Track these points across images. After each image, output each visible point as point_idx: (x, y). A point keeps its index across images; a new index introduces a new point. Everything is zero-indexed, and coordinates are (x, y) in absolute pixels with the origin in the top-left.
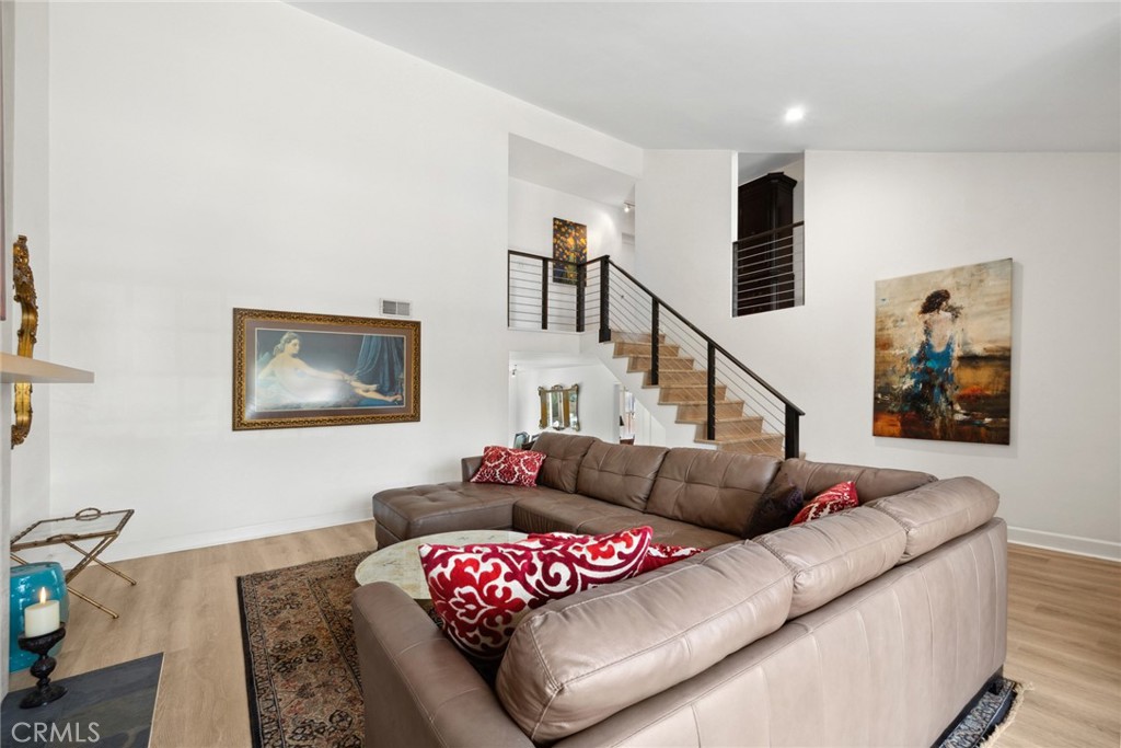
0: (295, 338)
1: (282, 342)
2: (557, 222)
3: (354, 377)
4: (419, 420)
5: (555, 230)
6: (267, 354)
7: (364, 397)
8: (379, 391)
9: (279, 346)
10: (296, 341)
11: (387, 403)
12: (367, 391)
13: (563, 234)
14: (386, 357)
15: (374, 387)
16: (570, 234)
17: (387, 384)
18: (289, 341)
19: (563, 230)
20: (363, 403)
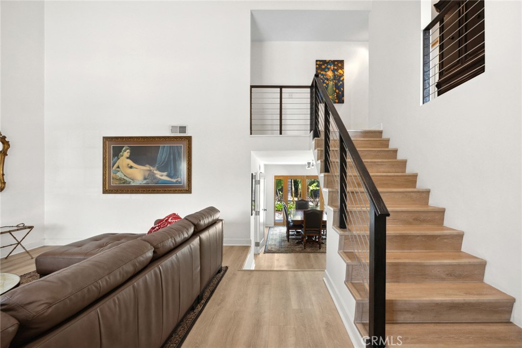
0: (128, 149)
1: (123, 151)
2: (318, 63)
3: (155, 168)
4: (191, 193)
5: (317, 68)
6: (116, 157)
7: (161, 179)
8: (168, 176)
9: (121, 153)
10: (128, 151)
11: (173, 183)
12: (162, 176)
13: (323, 70)
14: (172, 157)
15: (165, 173)
16: (329, 69)
17: (173, 172)
18: (125, 151)
19: (323, 67)
20: (159, 182)
